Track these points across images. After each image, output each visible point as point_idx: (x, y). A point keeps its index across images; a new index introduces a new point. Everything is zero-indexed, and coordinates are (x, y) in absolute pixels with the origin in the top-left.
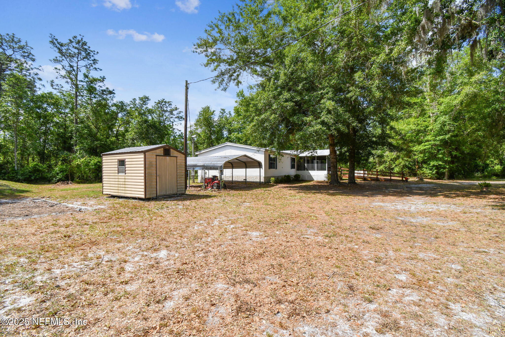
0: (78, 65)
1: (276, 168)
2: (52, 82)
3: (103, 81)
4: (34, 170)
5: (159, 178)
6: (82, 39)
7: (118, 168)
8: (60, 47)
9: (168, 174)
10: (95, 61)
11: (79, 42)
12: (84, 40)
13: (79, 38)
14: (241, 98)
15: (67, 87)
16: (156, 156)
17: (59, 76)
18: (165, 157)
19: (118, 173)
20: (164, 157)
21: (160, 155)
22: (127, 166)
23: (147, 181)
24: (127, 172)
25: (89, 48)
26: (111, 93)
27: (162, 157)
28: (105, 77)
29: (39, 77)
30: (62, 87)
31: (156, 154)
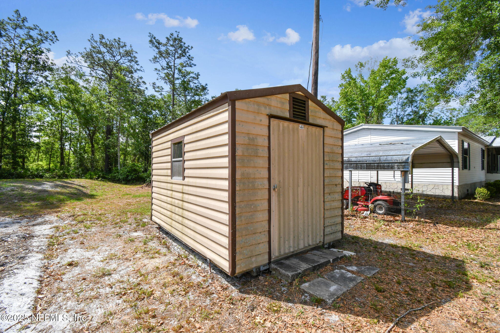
0: (174, 64)
1: (469, 169)
2: (154, 84)
3: (198, 78)
4: (132, 170)
5: (279, 195)
6: (178, 36)
7: (172, 162)
8: (158, 45)
9: (301, 184)
10: (190, 58)
11: (175, 39)
12: (180, 36)
13: (175, 35)
14: (348, 80)
15: (167, 88)
16: (271, 116)
17: (159, 78)
18: (296, 125)
19: (172, 176)
20: (291, 125)
21: (280, 114)
22: (187, 156)
23: (238, 210)
24: (187, 173)
25: (185, 44)
26: (204, 88)
27: (286, 123)
28: (200, 74)
29: (143, 80)
30: (163, 89)
31: (268, 111)
